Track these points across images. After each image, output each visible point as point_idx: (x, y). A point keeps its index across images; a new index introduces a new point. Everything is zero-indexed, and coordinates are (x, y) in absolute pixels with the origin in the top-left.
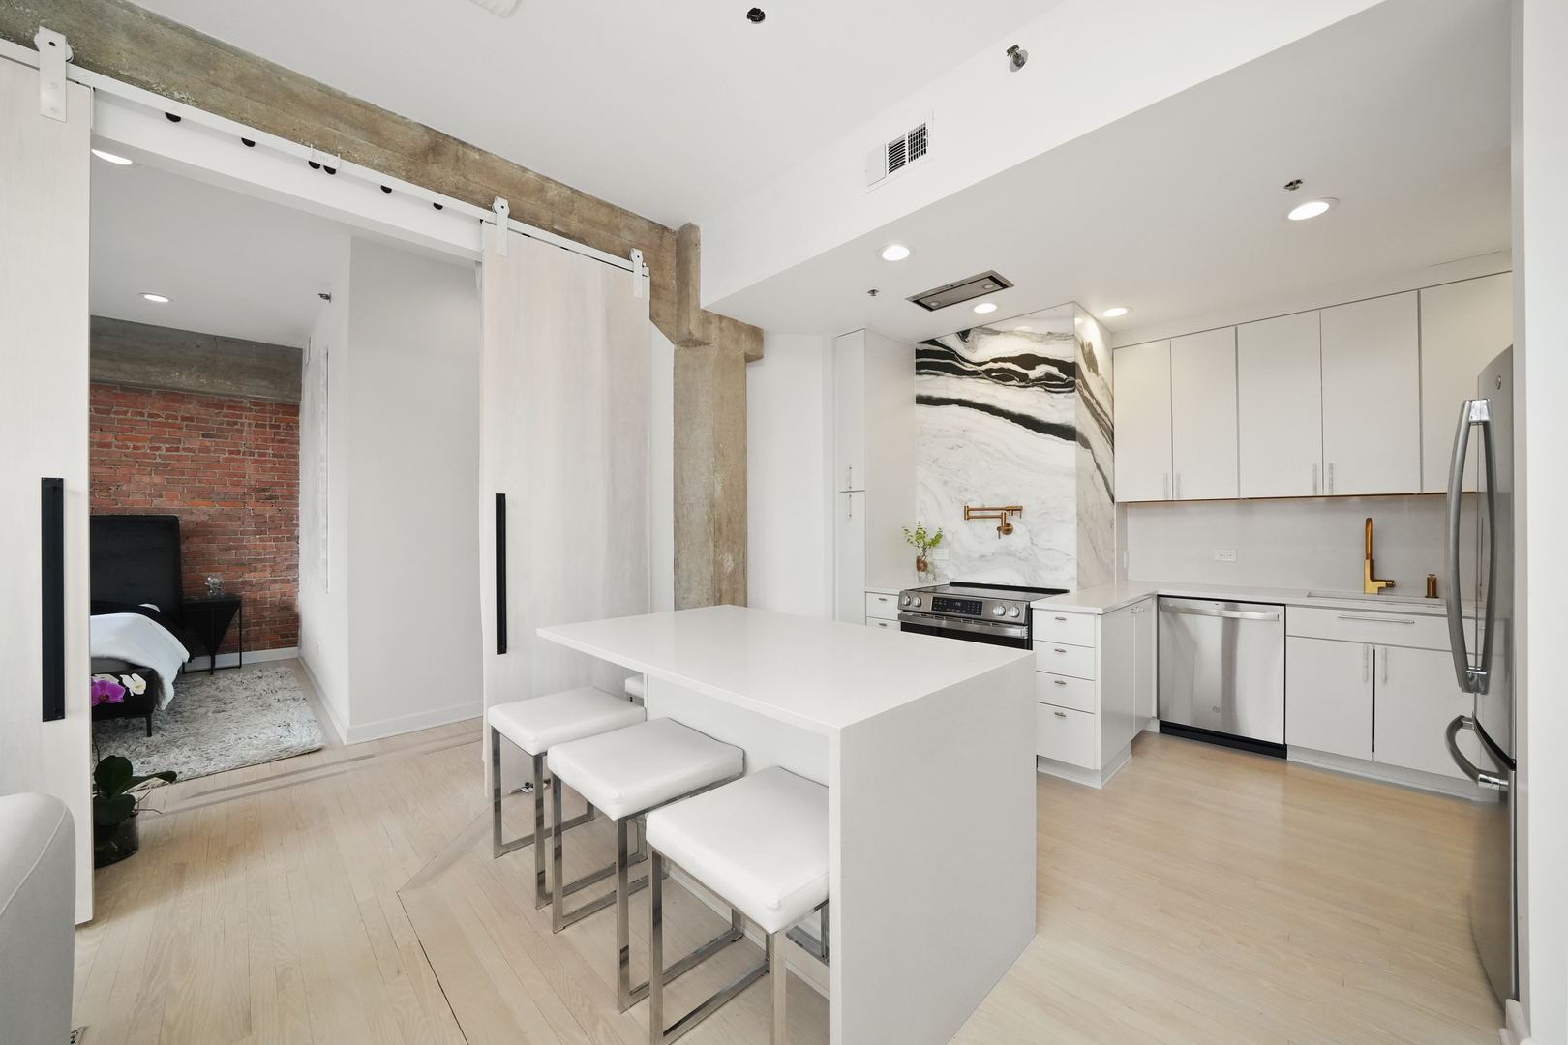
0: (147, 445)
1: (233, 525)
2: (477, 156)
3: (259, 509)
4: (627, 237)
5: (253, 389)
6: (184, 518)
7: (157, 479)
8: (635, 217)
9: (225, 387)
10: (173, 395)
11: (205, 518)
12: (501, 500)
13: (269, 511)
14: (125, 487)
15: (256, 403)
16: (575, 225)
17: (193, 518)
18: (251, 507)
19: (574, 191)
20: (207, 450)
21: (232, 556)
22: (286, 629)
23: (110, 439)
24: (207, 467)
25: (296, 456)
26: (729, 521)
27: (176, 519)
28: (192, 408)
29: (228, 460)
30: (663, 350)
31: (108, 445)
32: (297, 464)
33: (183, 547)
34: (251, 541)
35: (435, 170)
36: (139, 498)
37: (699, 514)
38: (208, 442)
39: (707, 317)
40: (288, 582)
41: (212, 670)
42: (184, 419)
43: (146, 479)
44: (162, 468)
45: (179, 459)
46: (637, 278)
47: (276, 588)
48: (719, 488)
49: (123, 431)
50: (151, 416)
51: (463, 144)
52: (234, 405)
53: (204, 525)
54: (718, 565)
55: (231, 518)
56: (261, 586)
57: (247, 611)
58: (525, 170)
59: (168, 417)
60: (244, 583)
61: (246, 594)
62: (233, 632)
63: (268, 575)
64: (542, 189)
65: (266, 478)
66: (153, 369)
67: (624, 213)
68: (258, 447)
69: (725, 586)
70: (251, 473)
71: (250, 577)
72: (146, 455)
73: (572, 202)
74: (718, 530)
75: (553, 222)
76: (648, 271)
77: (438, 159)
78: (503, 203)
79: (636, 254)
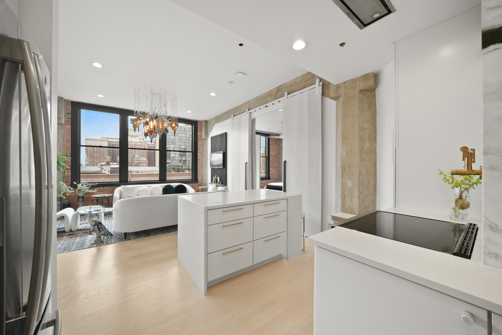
2: (283, 86)
12: (285, 162)
16: (303, 85)
19: (302, 76)
35: (278, 95)
37: (339, 164)
39: (338, 86)
46: (318, 86)
48: (344, 152)
54: (343, 184)
58: (292, 81)
64: (296, 82)
69: (347, 193)
73: (302, 79)
74: (343, 170)
75: (298, 88)
76: (321, 83)
77: (278, 92)
78: (286, 93)
79: (317, 81)
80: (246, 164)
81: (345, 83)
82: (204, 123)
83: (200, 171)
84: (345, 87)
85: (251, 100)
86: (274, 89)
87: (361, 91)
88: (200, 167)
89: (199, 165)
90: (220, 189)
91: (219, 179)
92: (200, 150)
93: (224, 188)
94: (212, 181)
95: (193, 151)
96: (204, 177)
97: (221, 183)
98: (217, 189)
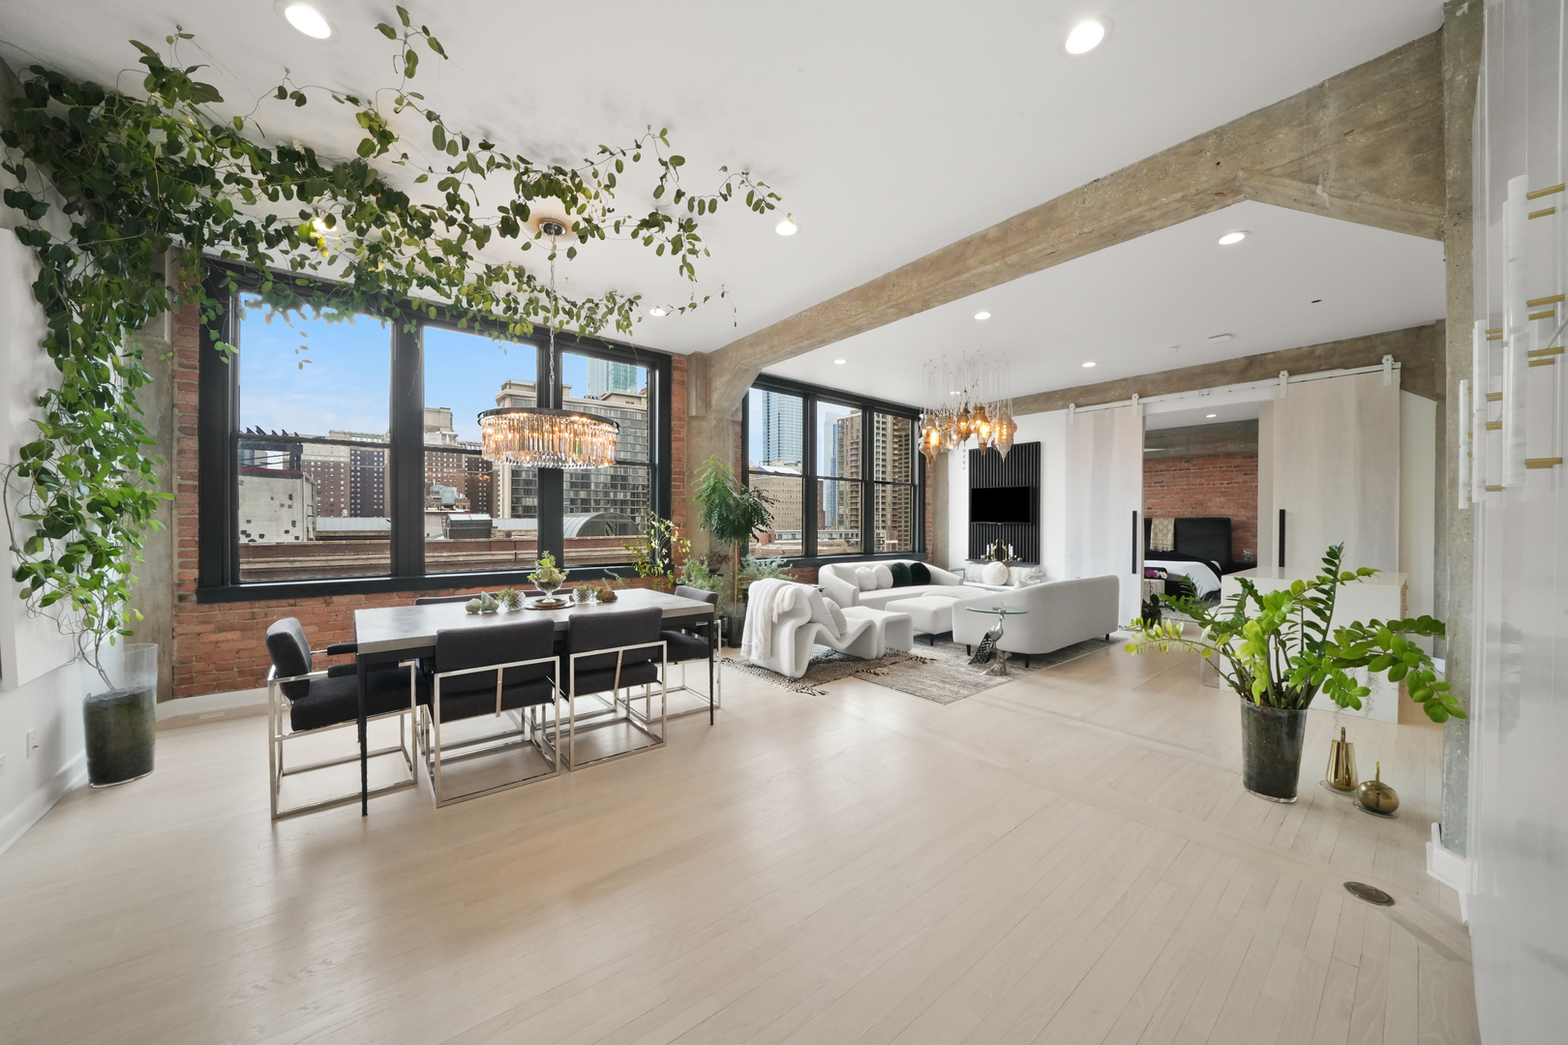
0: (1218, 482)
2: (1272, 356)
4: (1380, 349)
6: (1234, 519)
7: (1222, 499)
8: (1389, 333)
10: (1230, 456)
11: (1244, 519)
12: (1282, 513)
14: (1209, 504)
16: (1336, 360)
17: (1238, 519)
19: (1334, 343)
23: (1204, 481)
24: (1246, 491)
27: (1229, 519)
28: (1238, 461)
30: (1424, 407)
31: (1202, 484)
33: (1234, 534)
35: (1251, 373)
36: (1214, 509)
38: (1247, 478)
42: (1235, 467)
43: (1218, 499)
44: (1225, 494)
45: (1232, 488)
46: (1388, 371)
49: (1208, 477)
50: (1220, 467)
51: (1265, 355)
53: (1243, 523)
58: (1300, 348)
59: (1228, 467)
64: (1312, 352)
66: (1218, 445)
67: (1378, 335)
72: (1218, 488)
73: (1333, 348)
75: (1320, 366)
76: (1399, 365)
77: (1252, 368)
78: (1284, 373)
79: (1388, 360)
80: (1135, 513)
83: (930, 531)
85: (1146, 375)
86: (1236, 360)
88: (930, 522)
89: (929, 518)
90: (1021, 572)
91: (1011, 549)
92: (929, 482)
93: (1034, 569)
94: (976, 553)
95: (917, 482)
96: (939, 546)
97: (1019, 559)
98: (1009, 572)
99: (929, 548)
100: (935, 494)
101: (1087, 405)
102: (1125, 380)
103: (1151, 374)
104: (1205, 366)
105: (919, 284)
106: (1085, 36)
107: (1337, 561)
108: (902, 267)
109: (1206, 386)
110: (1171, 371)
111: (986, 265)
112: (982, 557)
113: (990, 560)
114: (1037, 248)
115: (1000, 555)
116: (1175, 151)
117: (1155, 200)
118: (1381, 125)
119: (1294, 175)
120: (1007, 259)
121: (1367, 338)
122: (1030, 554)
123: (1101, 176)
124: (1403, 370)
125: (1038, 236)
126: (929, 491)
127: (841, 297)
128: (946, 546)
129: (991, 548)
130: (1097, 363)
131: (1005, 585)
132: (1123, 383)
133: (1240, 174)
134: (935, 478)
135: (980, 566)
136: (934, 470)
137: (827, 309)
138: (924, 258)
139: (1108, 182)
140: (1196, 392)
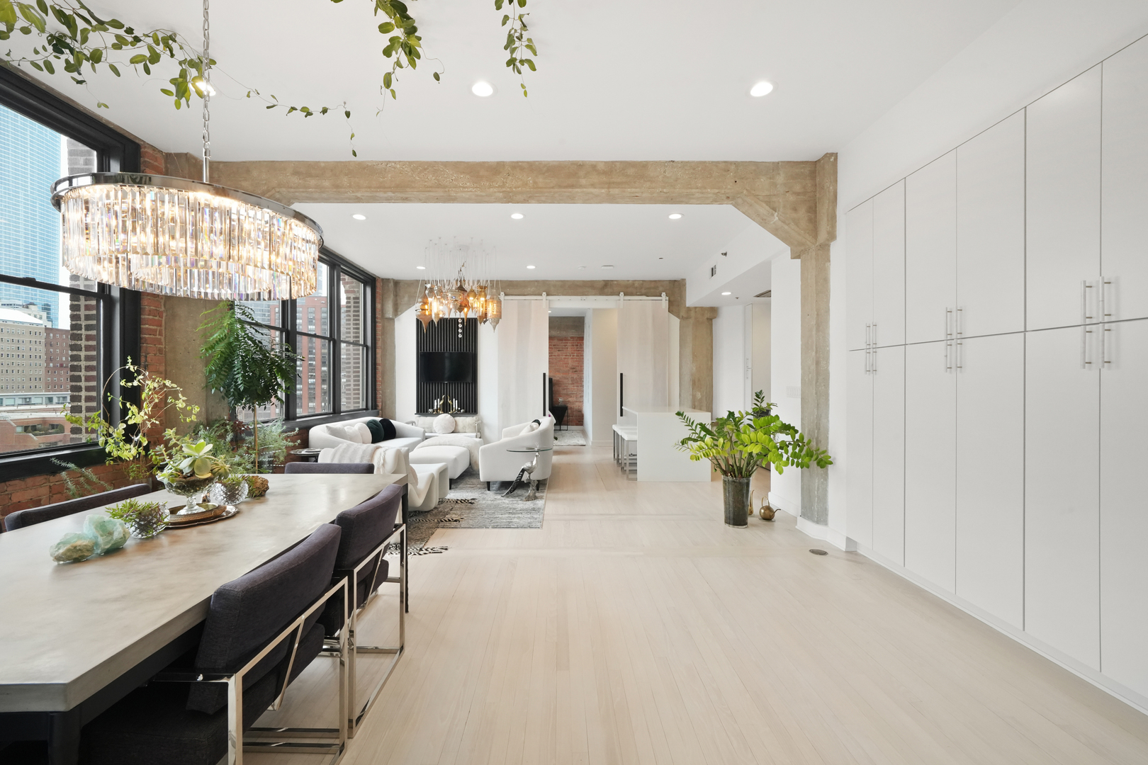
1: (566, 381)
2: (616, 282)
3: (573, 376)
4: (661, 289)
5: (571, 333)
8: (664, 281)
9: (564, 334)
11: (558, 378)
12: (621, 374)
13: (575, 376)
15: (571, 338)
16: (643, 291)
18: (571, 375)
19: (643, 281)
20: (559, 356)
21: (565, 392)
22: (580, 421)
25: (583, 356)
26: (699, 380)
29: (565, 358)
30: (675, 322)
32: (583, 358)
34: (570, 387)
35: (606, 290)
37: (687, 378)
39: (689, 309)
40: (580, 402)
41: (560, 430)
46: (664, 301)
47: (577, 404)
48: (694, 368)
51: (612, 281)
52: (566, 339)
53: (558, 381)
54: (694, 396)
55: (565, 378)
56: (573, 403)
57: (569, 411)
58: (628, 281)
60: (569, 401)
61: (569, 405)
62: (565, 418)
63: (574, 399)
64: (634, 284)
65: (574, 364)
67: (660, 281)
68: (572, 353)
69: (696, 403)
70: (571, 363)
71: (570, 399)
73: (642, 284)
74: (694, 383)
75: (637, 292)
76: (667, 298)
77: (606, 288)
78: (622, 293)
79: (664, 294)
80: (544, 374)
81: (696, 308)
82: (391, 285)
84: (696, 312)
85: (550, 281)
86: (599, 281)
87: (707, 319)
88: (380, 381)
89: (379, 378)
90: (465, 421)
91: (455, 403)
92: (379, 344)
93: (474, 418)
94: (423, 408)
95: (369, 344)
96: (388, 402)
97: (462, 411)
98: (456, 421)
99: (380, 404)
100: (384, 355)
101: (512, 295)
102: (537, 281)
103: (553, 281)
104: (583, 281)
105: (535, 183)
106: (762, 89)
107: (760, 400)
108: (518, 162)
109: (583, 294)
110: (564, 281)
111: (595, 188)
112: (430, 410)
113: (438, 414)
114: (633, 190)
115: (446, 408)
116: (716, 164)
117: (705, 188)
118: (798, 194)
119: (768, 203)
120: (611, 190)
121: (655, 281)
122: (470, 407)
123: (676, 160)
124: (669, 301)
125: (635, 182)
126: (379, 351)
127: (446, 164)
128: (394, 402)
129: (438, 403)
130: (536, 267)
131: (453, 432)
132: (536, 283)
133: (745, 192)
134: (384, 342)
135: (428, 419)
136: (383, 334)
137: (425, 169)
138: (540, 163)
139: (680, 165)
140: (579, 297)
